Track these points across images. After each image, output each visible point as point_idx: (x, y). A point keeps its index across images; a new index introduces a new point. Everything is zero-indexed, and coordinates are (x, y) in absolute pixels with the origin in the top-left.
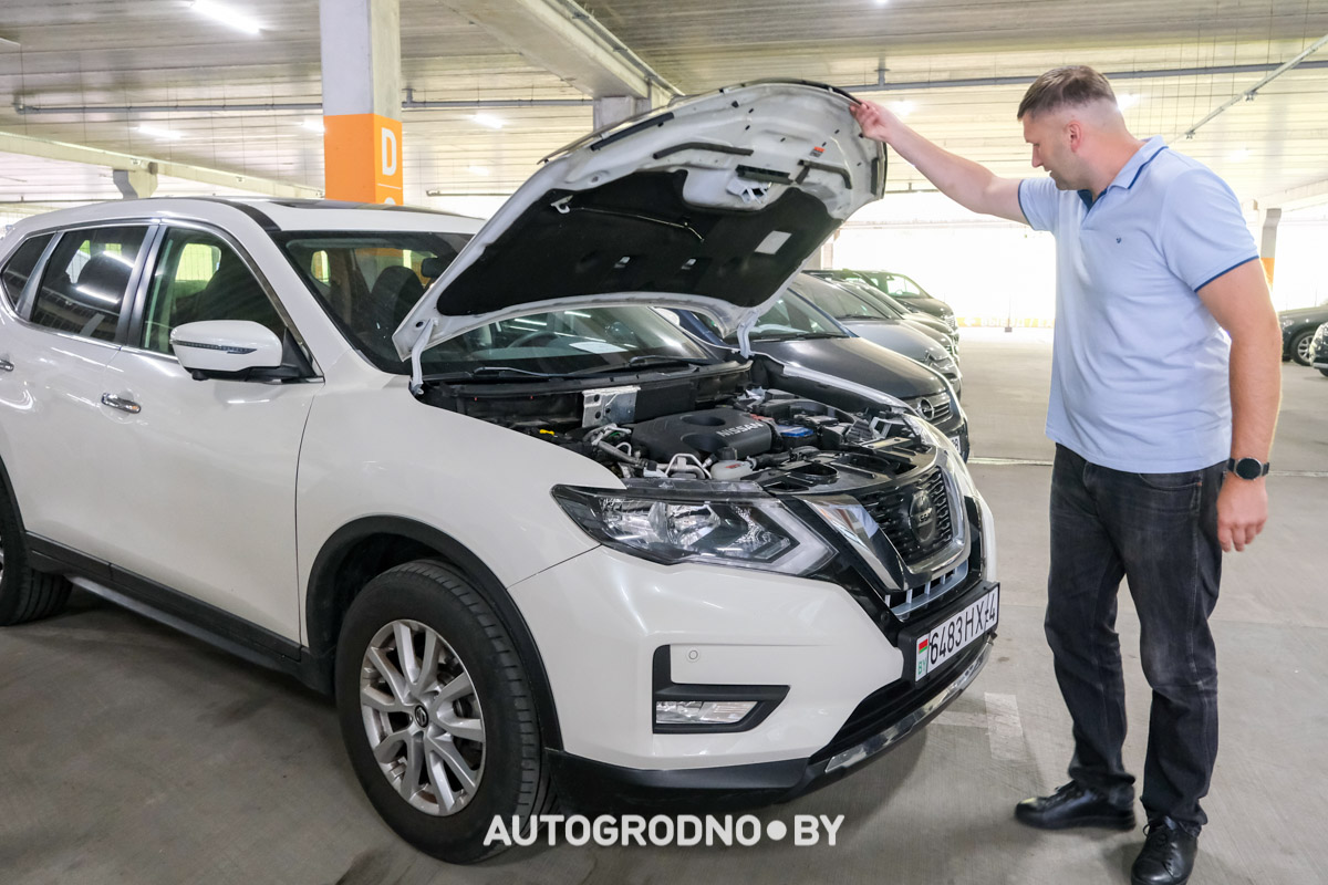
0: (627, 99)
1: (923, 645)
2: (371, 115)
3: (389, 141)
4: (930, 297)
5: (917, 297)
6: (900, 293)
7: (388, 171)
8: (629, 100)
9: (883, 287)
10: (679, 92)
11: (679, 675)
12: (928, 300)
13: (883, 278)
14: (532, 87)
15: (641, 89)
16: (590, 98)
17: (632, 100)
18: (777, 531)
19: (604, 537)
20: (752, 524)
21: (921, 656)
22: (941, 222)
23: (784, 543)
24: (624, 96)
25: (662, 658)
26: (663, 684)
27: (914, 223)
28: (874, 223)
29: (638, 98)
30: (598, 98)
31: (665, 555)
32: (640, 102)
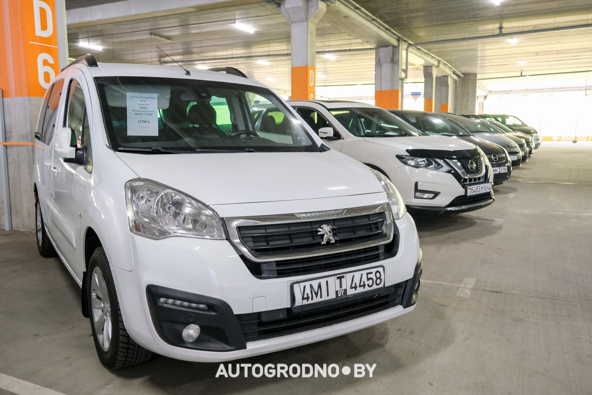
0: (389, 47)
1: (469, 188)
2: (307, 66)
3: (312, 74)
4: (526, 126)
5: (519, 126)
6: (511, 124)
7: (311, 85)
8: (390, 48)
9: (504, 122)
10: (411, 42)
11: (419, 188)
12: (526, 127)
13: (504, 117)
14: (350, 44)
15: (395, 43)
16: (373, 47)
17: (392, 48)
18: (439, 164)
19: (406, 163)
20: (434, 163)
21: (468, 191)
22: (541, 89)
23: (440, 166)
24: (388, 46)
25: (416, 184)
26: (417, 190)
27: (526, 90)
28: (505, 91)
29: (394, 47)
30: (377, 48)
31: (417, 166)
32: (395, 49)
